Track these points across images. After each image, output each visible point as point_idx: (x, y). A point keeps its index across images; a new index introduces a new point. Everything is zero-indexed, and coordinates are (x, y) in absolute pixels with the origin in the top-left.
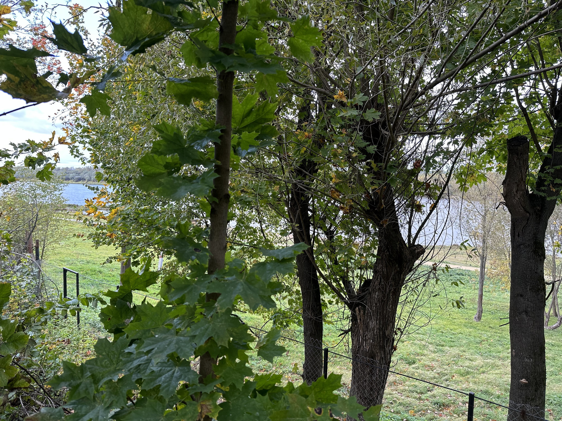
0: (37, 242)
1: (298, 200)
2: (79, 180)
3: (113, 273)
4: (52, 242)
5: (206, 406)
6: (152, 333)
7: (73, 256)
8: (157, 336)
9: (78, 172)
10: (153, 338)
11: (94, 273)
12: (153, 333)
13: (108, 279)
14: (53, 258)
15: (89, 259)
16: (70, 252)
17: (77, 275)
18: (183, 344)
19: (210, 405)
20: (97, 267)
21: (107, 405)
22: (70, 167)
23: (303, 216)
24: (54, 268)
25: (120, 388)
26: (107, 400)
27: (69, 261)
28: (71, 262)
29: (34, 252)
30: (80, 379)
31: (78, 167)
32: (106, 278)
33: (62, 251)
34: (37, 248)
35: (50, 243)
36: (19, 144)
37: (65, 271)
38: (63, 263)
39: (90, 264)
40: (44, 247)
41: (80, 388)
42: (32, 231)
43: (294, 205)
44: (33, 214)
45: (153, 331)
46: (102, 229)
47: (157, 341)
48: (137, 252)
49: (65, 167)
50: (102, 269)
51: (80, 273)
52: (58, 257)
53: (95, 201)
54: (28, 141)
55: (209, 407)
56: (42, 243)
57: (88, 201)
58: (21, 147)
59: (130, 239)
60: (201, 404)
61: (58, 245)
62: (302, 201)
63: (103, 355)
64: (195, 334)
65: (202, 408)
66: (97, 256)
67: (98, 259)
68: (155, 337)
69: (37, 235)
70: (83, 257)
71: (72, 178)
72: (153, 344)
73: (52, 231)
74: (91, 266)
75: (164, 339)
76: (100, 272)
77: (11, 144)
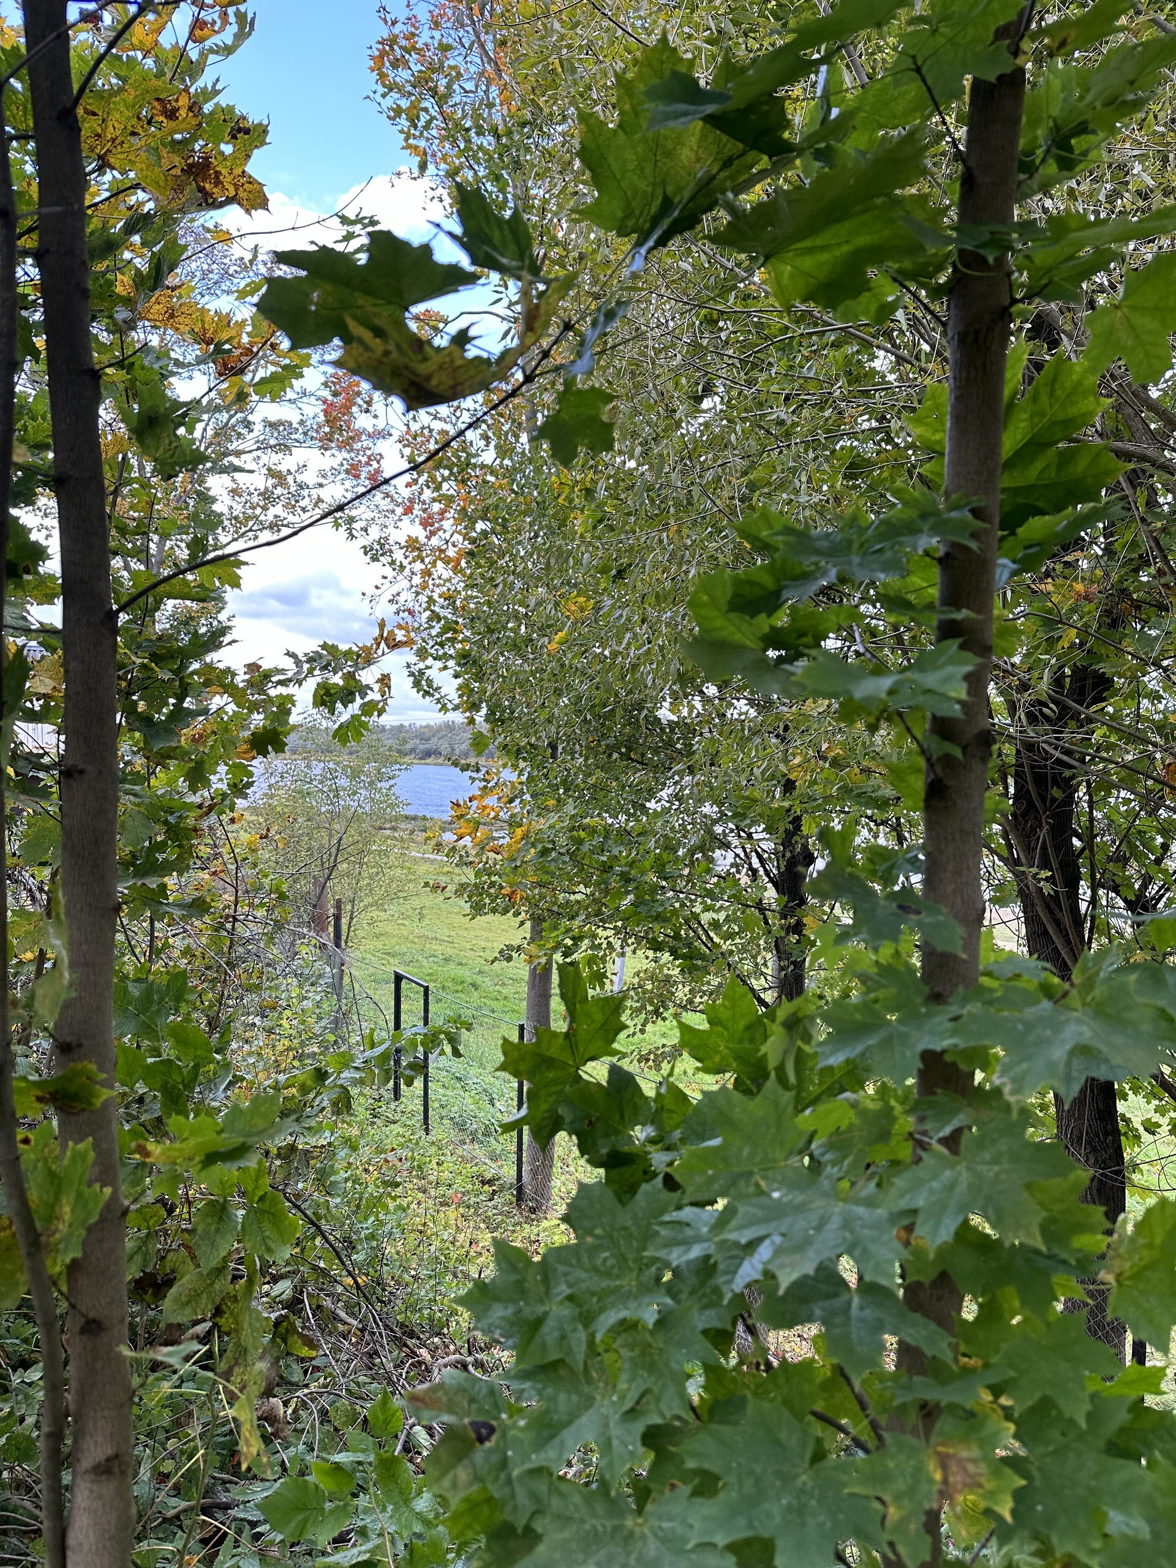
0: (339, 905)
1: (1043, 799)
2: (428, 754)
3: (505, 991)
4: (371, 905)
5: (961, 1462)
6: (757, 1185)
7: (413, 942)
8: (776, 1195)
9: (426, 734)
10: (763, 1200)
11: (459, 988)
12: (763, 1183)
13: (494, 1004)
14: (370, 945)
15: (449, 951)
16: (405, 933)
17: (426, 989)
18: (866, 1232)
19: (974, 1461)
20: (468, 973)
21: (629, 1404)
22: (406, 724)
23: (1057, 848)
24: (371, 970)
25: (661, 1350)
26: (625, 1386)
27: (404, 954)
28: (408, 958)
29: (331, 929)
30: (541, 1301)
31: (424, 724)
32: (488, 1002)
33: (389, 928)
34: (338, 918)
35: (366, 907)
36: (306, 655)
37: (399, 978)
38: (391, 960)
39: (452, 966)
40: (352, 918)
41: (544, 1329)
42: (329, 879)
43: (1024, 816)
44: (331, 836)
45: (764, 1178)
46: (489, 875)
47: (777, 1212)
48: (573, 939)
49: (397, 724)
50: (479, 979)
51: (431, 986)
52: (380, 946)
53: (475, 803)
54: (324, 646)
55: (971, 1468)
56: (349, 907)
57: (458, 805)
58: (310, 660)
59: (554, 903)
60: (938, 1454)
61: (382, 914)
62: (1054, 800)
63: (597, 1237)
64: (913, 1206)
65: (944, 1467)
66: (468, 946)
67: (469, 953)
68: (769, 1196)
69: (338, 888)
70: (435, 946)
71: (413, 750)
72: (767, 1220)
73: (371, 878)
74: (452, 970)
75: (800, 1208)
76: (475, 986)
77: (288, 654)
